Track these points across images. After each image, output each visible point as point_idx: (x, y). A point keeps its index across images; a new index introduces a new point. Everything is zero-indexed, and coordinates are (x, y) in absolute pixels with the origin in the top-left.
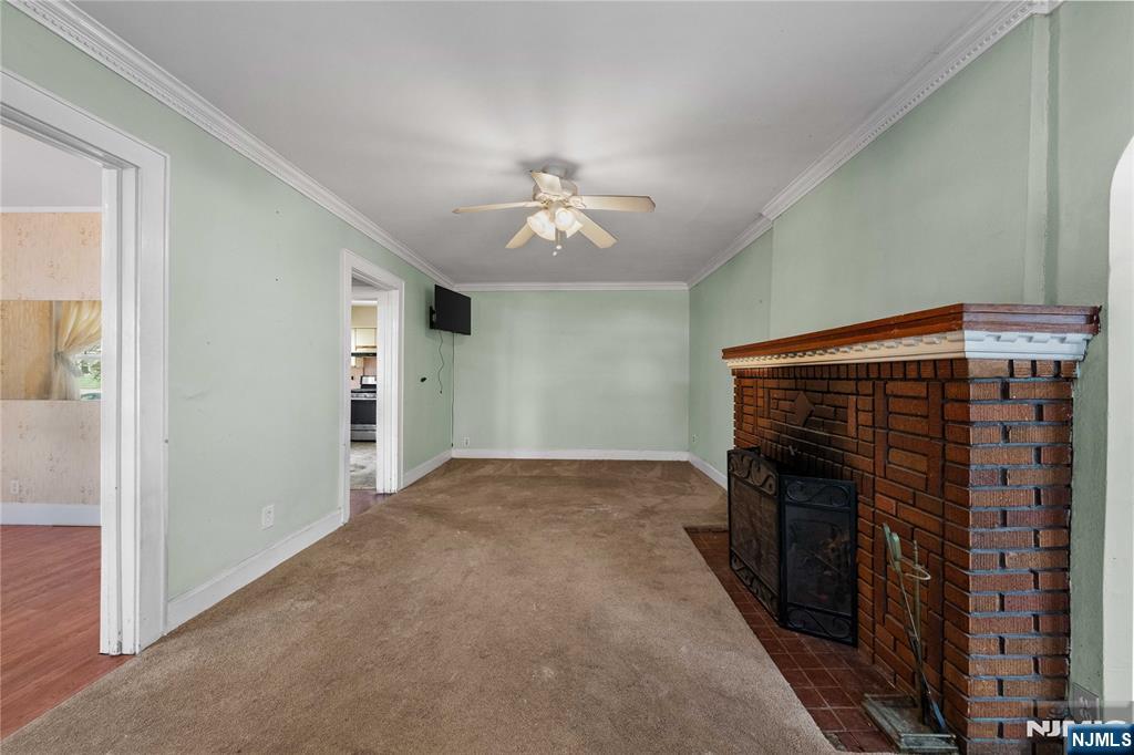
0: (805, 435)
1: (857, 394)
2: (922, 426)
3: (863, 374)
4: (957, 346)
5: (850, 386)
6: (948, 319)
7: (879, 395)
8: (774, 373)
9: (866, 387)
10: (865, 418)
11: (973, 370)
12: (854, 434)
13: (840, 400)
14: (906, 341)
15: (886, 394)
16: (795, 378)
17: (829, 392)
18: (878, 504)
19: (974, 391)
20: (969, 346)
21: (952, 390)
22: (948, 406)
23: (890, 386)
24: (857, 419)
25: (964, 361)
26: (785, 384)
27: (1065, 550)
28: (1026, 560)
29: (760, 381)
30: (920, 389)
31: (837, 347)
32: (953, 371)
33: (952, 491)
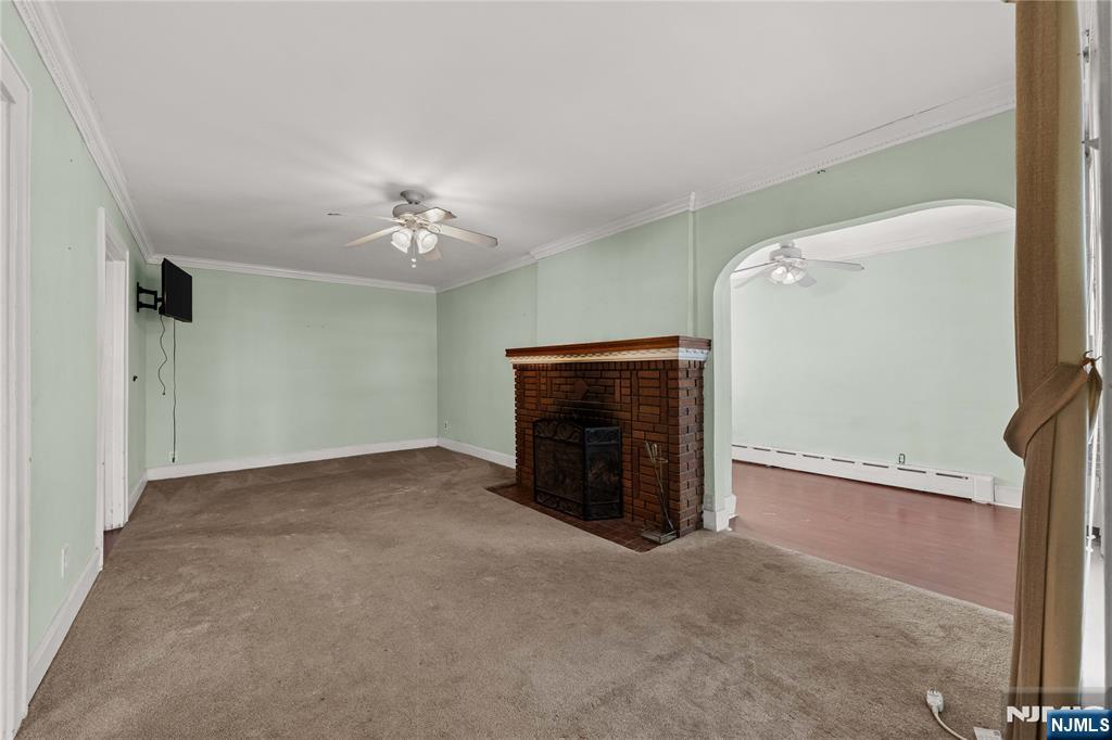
0: (584, 406)
1: (620, 378)
2: (657, 393)
3: (625, 367)
4: (675, 354)
5: (617, 374)
6: (673, 342)
7: (634, 378)
8: (556, 367)
9: (627, 374)
10: (626, 391)
11: (680, 366)
12: (618, 400)
13: (610, 382)
14: (652, 351)
15: (638, 378)
16: (576, 370)
17: (601, 378)
18: (634, 436)
19: (680, 375)
20: (680, 354)
21: (671, 374)
22: (669, 382)
23: (641, 374)
24: (621, 390)
25: (677, 361)
26: (565, 374)
27: (702, 440)
28: (693, 445)
29: (544, 373)
30: (656, 374)
31: (611, 352)
32: (673, 365)
33: (672, 421)
